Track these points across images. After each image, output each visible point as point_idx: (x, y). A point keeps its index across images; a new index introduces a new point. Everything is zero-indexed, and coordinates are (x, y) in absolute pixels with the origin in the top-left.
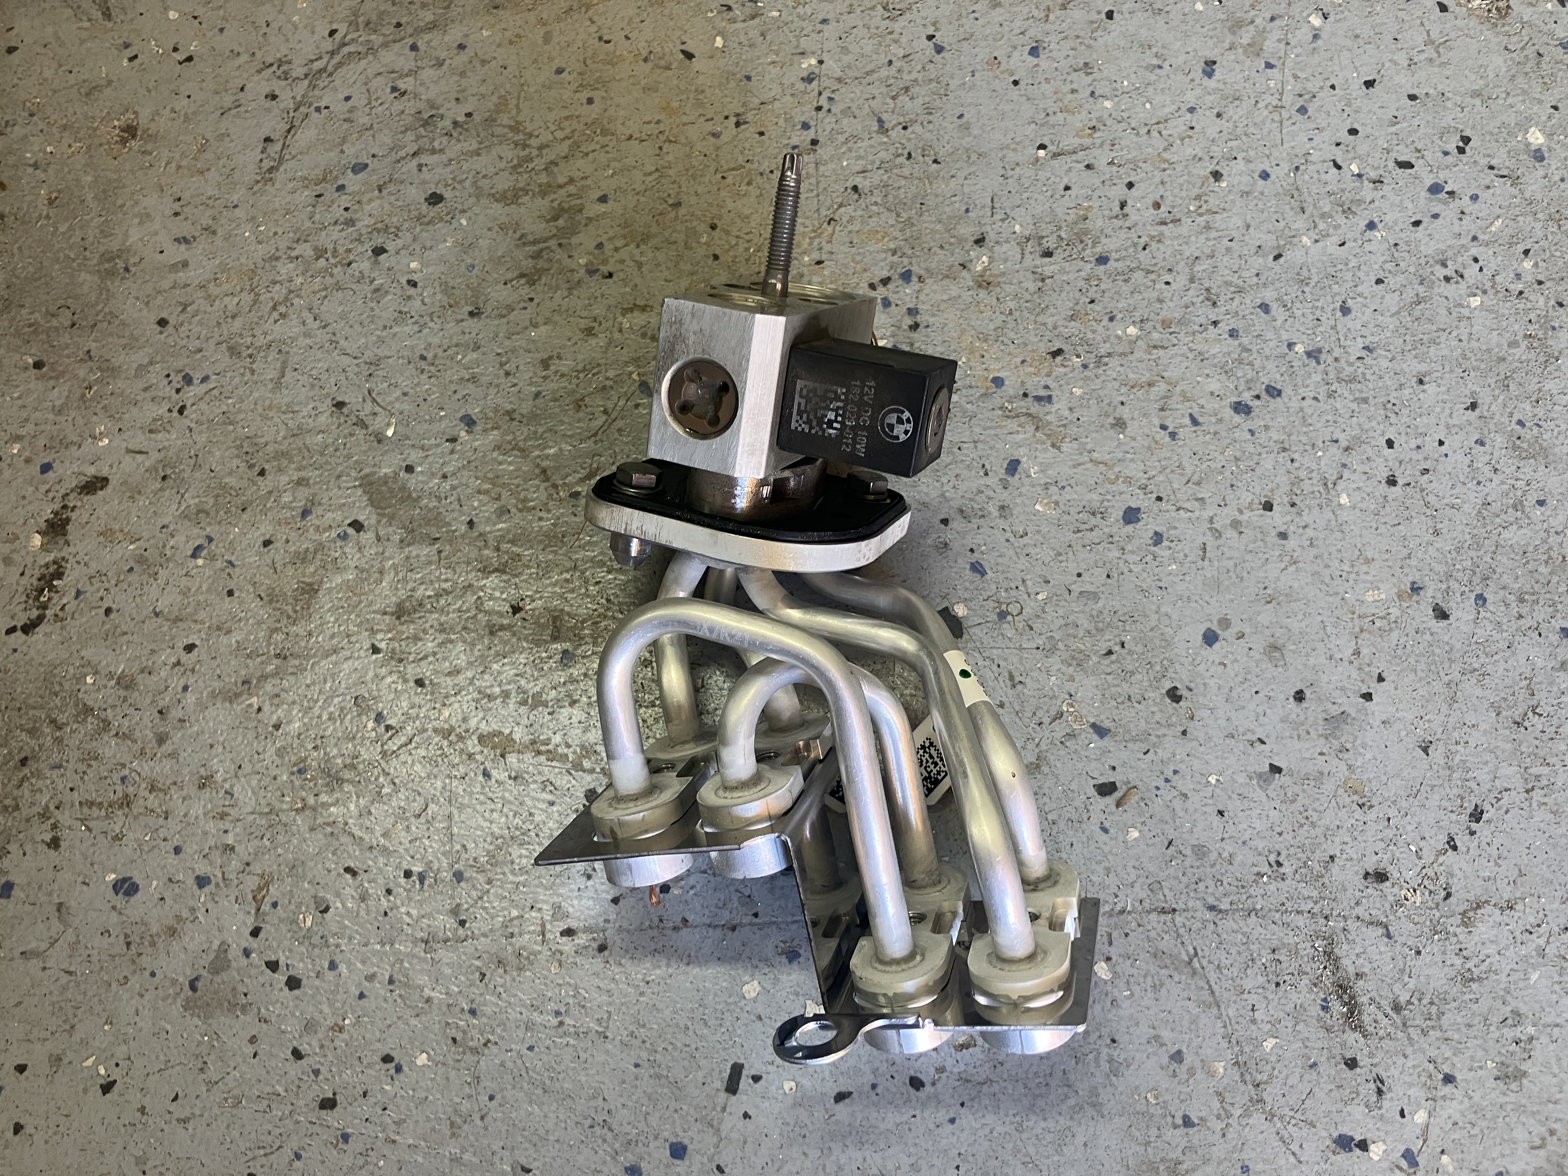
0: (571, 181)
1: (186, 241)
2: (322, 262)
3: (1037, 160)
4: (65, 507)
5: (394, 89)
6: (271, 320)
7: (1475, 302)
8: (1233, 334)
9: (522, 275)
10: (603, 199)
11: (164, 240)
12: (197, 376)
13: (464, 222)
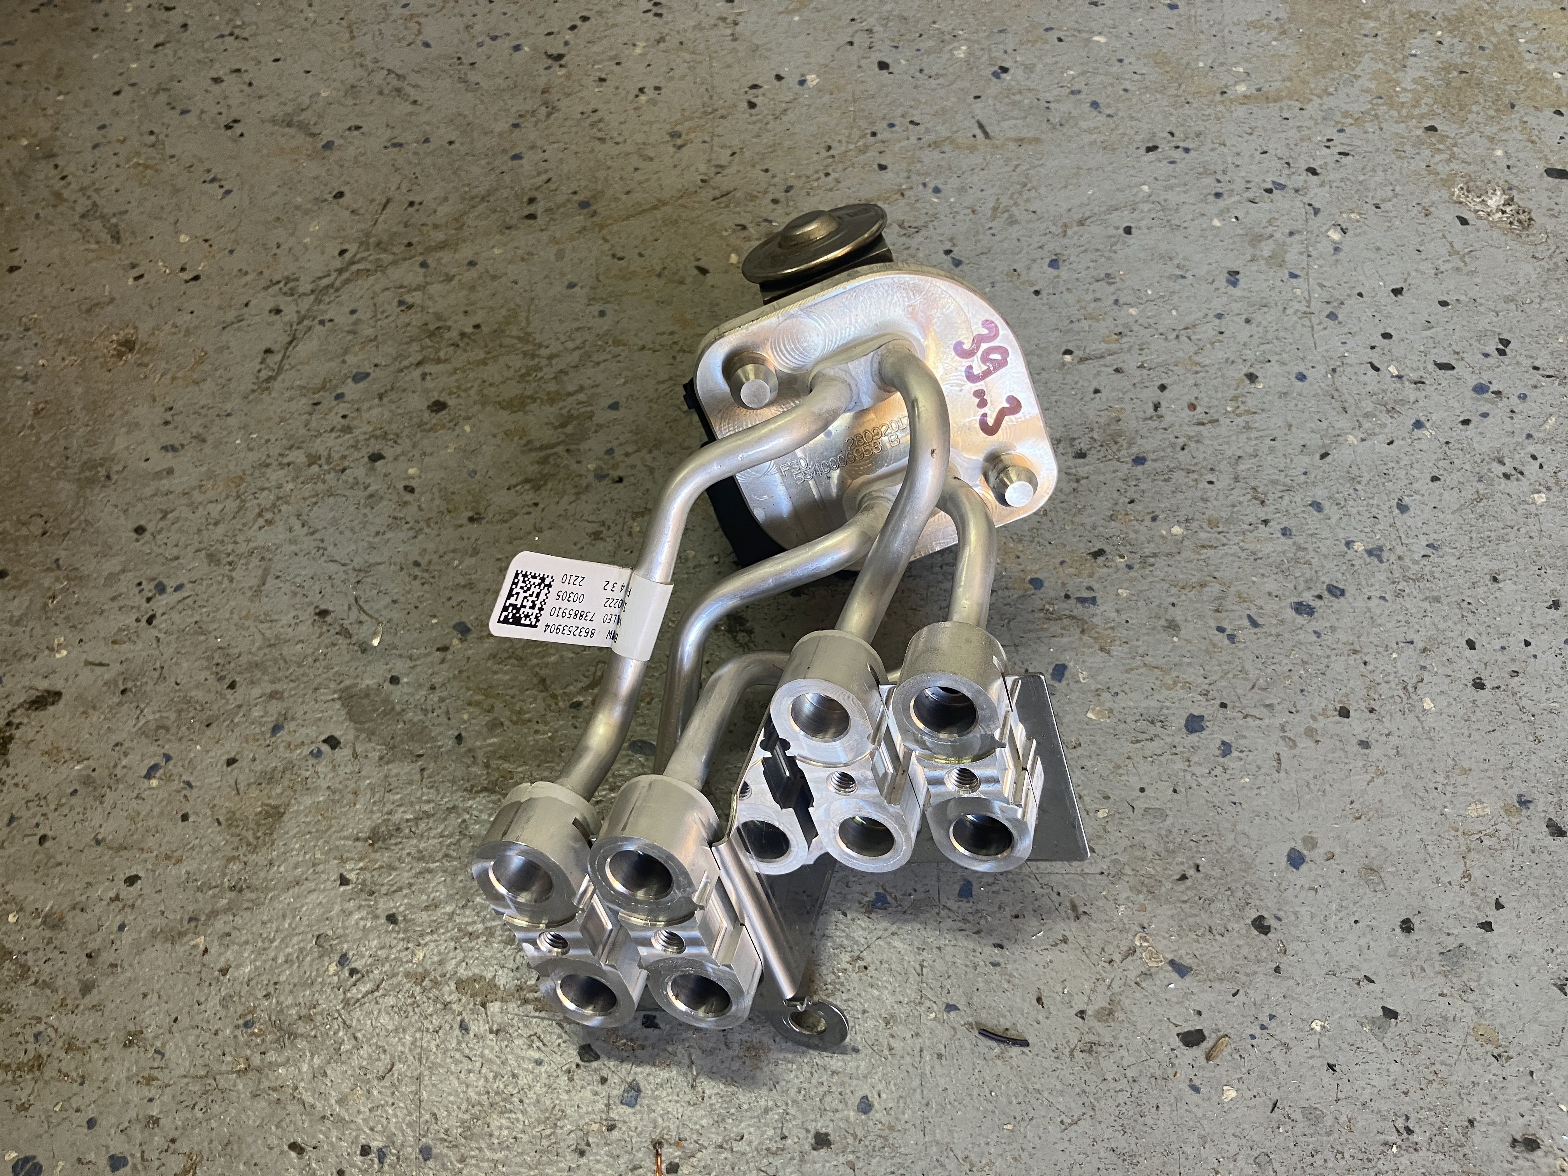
0: (581, 389)
1: (173, 449)
2: (315, 469)
3: (1064, 364)
4: (9, 724)
5: (401, 303)
6: (256, 526)
7: (1541, 498)
8: (1286, 532)
9: (527, 481)
10: (614, 406)
11: (152, 449)
12: (171, 584)
13: (467, 429)
